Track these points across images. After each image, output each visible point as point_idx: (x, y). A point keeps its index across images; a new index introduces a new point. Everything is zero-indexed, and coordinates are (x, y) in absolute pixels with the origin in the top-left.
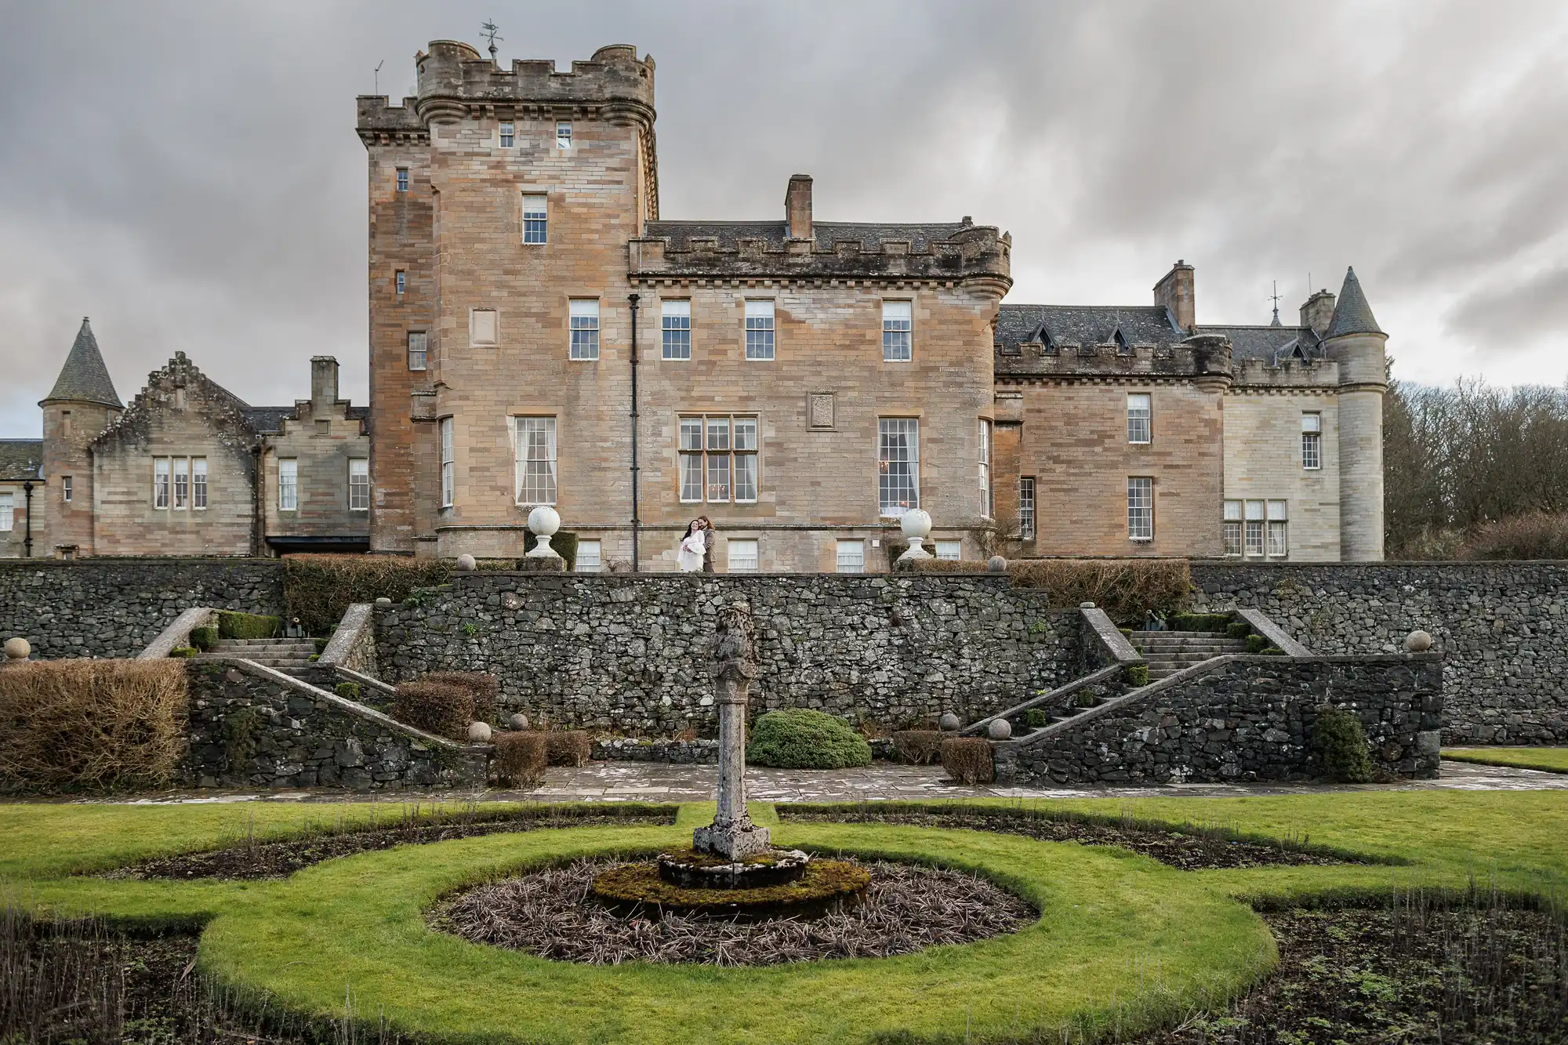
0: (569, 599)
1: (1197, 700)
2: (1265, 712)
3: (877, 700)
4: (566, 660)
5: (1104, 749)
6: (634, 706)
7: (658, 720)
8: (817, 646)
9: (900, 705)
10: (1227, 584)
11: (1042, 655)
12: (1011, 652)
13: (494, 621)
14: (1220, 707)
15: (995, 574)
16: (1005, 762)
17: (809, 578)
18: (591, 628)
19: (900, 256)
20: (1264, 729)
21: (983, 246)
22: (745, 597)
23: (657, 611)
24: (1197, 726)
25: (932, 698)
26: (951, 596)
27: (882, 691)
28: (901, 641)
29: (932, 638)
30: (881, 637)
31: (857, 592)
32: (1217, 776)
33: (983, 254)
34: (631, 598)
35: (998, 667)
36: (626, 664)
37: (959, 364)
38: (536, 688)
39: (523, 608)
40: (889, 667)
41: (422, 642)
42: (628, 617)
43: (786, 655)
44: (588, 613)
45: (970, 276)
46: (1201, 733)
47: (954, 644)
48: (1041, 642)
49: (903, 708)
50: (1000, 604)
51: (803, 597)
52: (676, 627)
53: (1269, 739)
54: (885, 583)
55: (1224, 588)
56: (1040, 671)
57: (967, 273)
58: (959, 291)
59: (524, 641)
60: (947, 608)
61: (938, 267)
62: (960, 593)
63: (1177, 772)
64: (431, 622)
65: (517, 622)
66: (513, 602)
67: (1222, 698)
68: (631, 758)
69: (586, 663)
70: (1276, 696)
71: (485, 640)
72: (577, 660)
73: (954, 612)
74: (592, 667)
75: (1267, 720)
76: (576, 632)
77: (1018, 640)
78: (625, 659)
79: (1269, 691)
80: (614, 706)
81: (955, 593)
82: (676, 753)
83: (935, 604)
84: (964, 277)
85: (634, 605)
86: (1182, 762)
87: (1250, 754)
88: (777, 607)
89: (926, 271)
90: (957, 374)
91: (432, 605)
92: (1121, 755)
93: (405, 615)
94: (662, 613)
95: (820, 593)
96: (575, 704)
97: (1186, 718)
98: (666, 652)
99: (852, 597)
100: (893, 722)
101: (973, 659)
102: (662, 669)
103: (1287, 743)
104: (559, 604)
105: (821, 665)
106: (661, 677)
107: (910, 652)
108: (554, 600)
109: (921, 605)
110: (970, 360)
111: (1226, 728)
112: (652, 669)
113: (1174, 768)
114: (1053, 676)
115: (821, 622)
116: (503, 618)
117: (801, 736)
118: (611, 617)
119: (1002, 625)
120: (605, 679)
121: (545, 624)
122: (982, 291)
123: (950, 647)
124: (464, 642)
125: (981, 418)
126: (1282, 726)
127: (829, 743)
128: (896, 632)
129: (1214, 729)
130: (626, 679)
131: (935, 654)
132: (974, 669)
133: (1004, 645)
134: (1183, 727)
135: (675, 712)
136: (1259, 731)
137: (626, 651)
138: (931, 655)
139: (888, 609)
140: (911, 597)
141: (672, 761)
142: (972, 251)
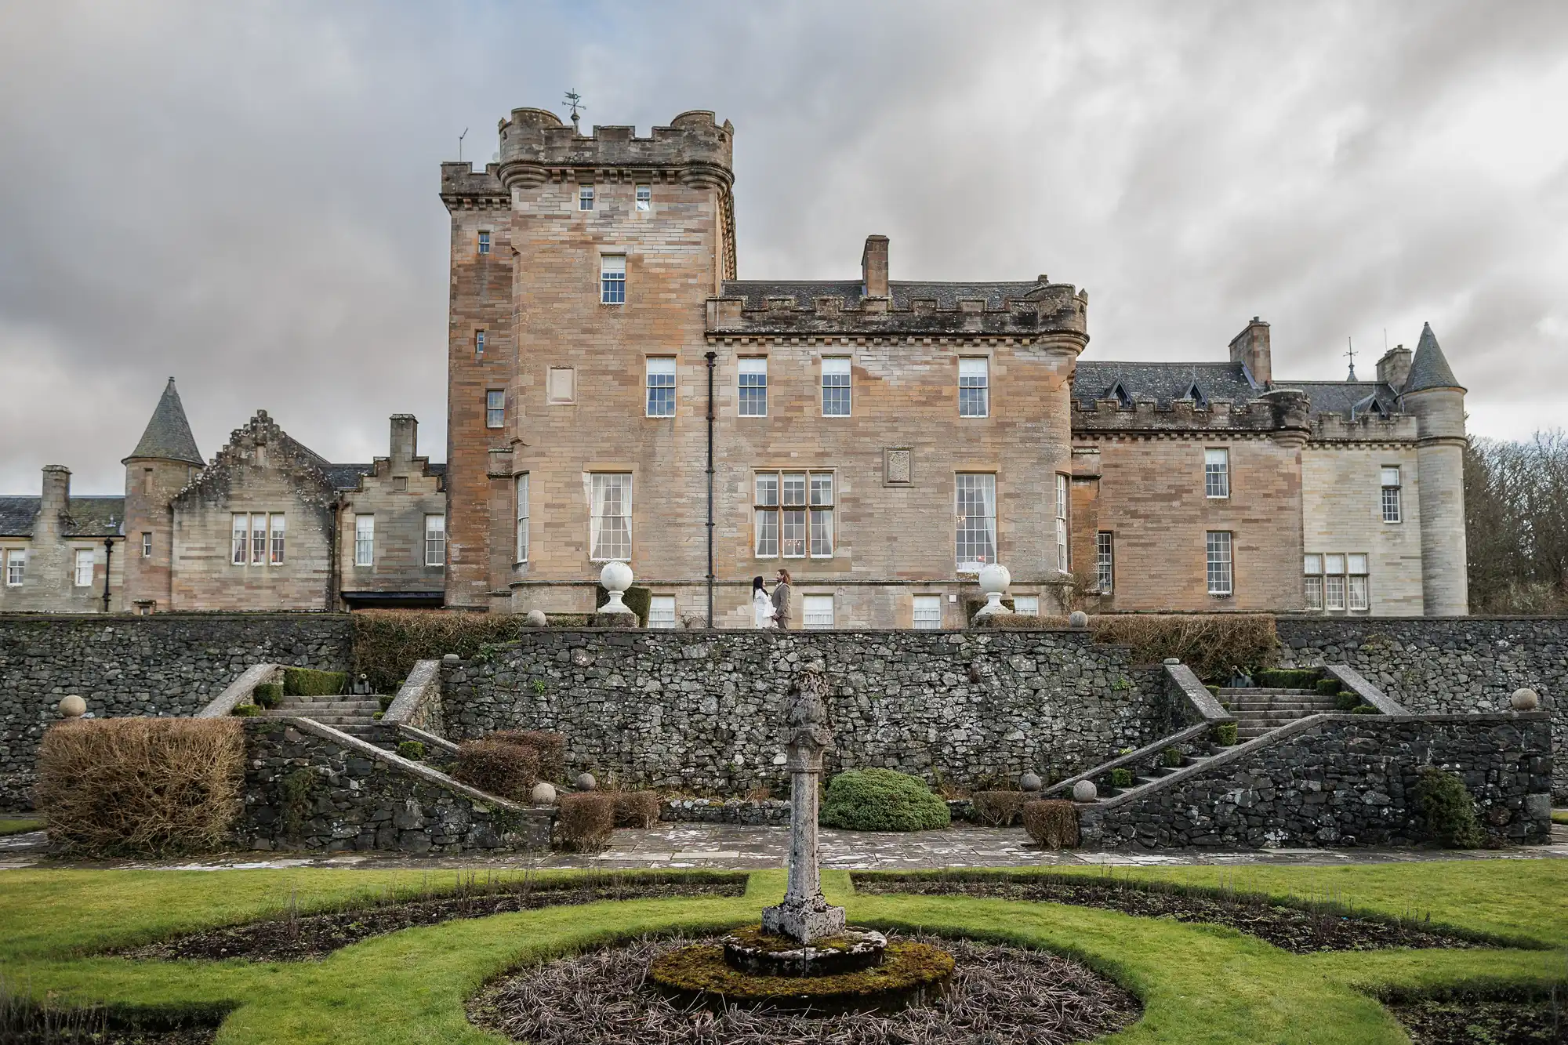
0: (640, 656)
1: (1292, 762)
2: (1363, 773)
3: (955, 759)
4: (636, 718)
5: (1195, 812)
6: (706, 765)
7: (730, 779)
8: (894, 703)
9: (979, 764)
10: (1314, 639)
11: (1125, 712)
12: (1093, 710)
13: (563, 678)
14: (1315, 768)
15: (1078, 629)
16: (1090, 825)
17: (886, 635)
18: (663, 685)
19: (977, 314)
20: (1362, 791)
21: (1060, 303)
22: (820, 653)
23: (730, 667)
24: (1293, 788)
25: (1013, 757)
26: (1031, 653)
27: (961, 750)
28: (980, 699)
29: (1012, 696)
30: (960, 694)
31: (935, 649)
32: (1314, 840)
33: (1059, 311)
34: (704, 654)
35: (1080, 725)
36: (698, 722)
37: (1035, 419)
38: (605, 747)
39: (593, 664)
40: (967, 725)
41: (490, 699)
42: (700, 674)
43: (861, 712)
44: (659, 670)
45: (1046, 333)
46: (1296, 796)
47: (1034, 702)
48: (1124, 699)
49: (982, 768)
50: (1082, 660)
51: (879, 653)
52: (749, 684)
53: (1369, 802)
54: (964, 639)
55: (1311, 643)
56: (1123, 729)
57: (1043, 330)
58: (1035, 348)
59: (594, 698)
60: (1027, 665)
61: (1015, 324)
62: (1041, 649)
63: (1271, 836)
64: (500, 678)
65: (587, 679)
66: (583, 659)
67: (1318, 759)
68: (701, 819)
69: (657, 721)
70: (1375, 757)
71: (554, 698)
72: (648, 718)
73: (1035, 669)
74: (663, 725)
75: (1365, 782)
76: (647, 689)
77: (1100, 697)
78: (697, 717)
79: (1367, 752)
80: (685, 765)
81: (1036, 649)
82: (747, 813)
83: (1015, 660)
84: (1041, 334)
85: (706, 662)
86: (1276, 825)
87: (1349, 817)
88: (853, 663)
89: (1003, 328)
90: (1034, 429)
91: (500, 662)
92: (1212, 819)
93: (472, 671)
94: (735, 669)
95: (897, 650)
96: (645, 762)
97: (1280, 780)
98: (738, 710)
99: (929, 653)
100: (972, 781)
101: (1055, 717)
102: (735, 727)
103: (1388, 806)
104: (630, 660)
105: (898, 723)
106: (733, 735)
107: (990, 710)
108: (625, 657)
109: (1000, 661)
110: (1047, 415)
111: (1323, 790)
112: (724, 727)
113: (1269, 832)
114: (1137, 734)
115: (898, 679)
116: (572, 675)
117: (877, 797)
118: (683, 674)
119: (1084, 682)
120: (676, 737)
121: (615, 681)
122: (1059, 347)
123: (1031, 704)
124: (533, 699)
125: (1058, 473)
126: (1381, 788)
127: (906, 804)
128: (975, 689)
129: (1310, 791)
130: (698, 738)
131: (1015, 712)
132: (1055, 728)
133: (1086, 703)
134: (1278, 789)
135: (749, 771)
136: (1357, 793)
137: (698, 709)
138: (1011, 712)
139: (967, 666)
140: (990, 653)
141: (744, 823)
142: (1047, 309)
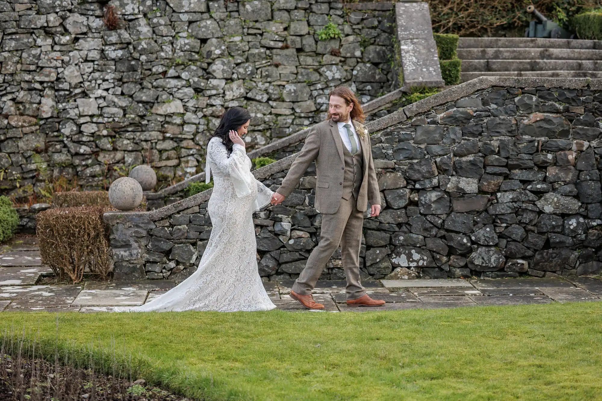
1: (435, 149)
2: (543, 167)
5: (286, 225)
14: (471, 158)
16: (127, 245)
20: (539, 194)
24: (434, 188)
32: (466, 266)
46: (439, 200)
53: (548, 209)
63: (402, 261)
67: (474, 145)
70: (561, 142)
75: (545, 180)
79: (551, 134)
86: (409, 245)
87: (518, 232)
92: (312, 234)
97: (416, 176)
103: (577, 215)
111: (481, 191)
113: (398, 254)
126: (568, 188)
129: (462, 194)
134: (413, 190)
136: (532, 197)
